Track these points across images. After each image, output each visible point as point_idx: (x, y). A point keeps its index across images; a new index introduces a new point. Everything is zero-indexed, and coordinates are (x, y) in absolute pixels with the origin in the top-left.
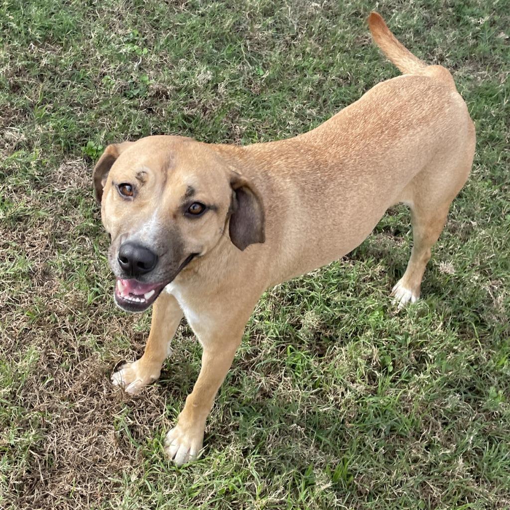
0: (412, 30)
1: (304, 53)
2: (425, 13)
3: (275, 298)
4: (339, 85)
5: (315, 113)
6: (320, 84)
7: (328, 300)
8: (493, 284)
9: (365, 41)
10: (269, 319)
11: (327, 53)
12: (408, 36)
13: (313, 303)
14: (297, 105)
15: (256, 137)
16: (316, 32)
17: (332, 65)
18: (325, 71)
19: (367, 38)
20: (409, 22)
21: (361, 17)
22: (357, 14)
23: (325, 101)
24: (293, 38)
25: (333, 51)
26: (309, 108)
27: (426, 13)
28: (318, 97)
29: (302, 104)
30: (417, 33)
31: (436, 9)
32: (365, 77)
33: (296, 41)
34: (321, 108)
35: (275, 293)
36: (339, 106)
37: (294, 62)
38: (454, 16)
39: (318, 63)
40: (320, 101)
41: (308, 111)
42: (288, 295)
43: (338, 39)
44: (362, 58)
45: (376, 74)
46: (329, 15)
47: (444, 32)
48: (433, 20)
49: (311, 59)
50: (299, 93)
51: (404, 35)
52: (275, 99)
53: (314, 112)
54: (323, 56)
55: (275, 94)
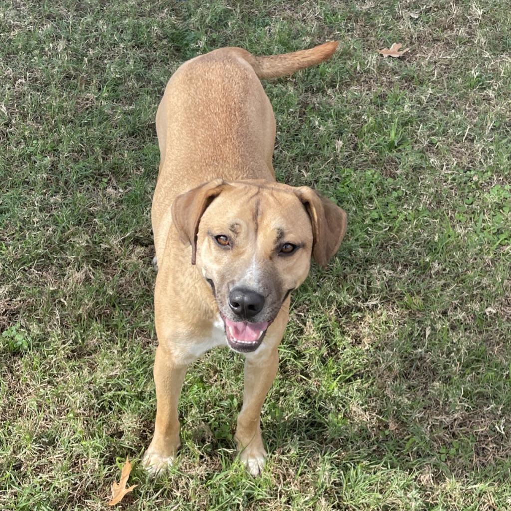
0: (132, 76)
1: (25, 138)
2: (139, 53)
3: (84, 414)
4: (76, 161)
5: (60, 200)
6: (54, 166)
7: (141, 392)
8: (300, 312)
9: (87, 104)
10: (84, 438)
11: (51, 130)
12: (130, 84)
13: (127, 403)
14: (37, 198)
15: (4, 247)
16: (30, 111)
17: (60, 141)
18: (55, 150)
19: (88, 99)
20: (127, 69)
21: (74, 79)
22: (68, 77)
23: (66, 182)
24: (7, 125)
25: (56, 126)
26: (52, 196)
27: (141, 53)
28: (58, 180)
29: (42, 194)
30: (139, 78)
31: (151, 46)
32: (100, 143)
33: (12, 127)
34: (64, 192)
35: (82, 409)
36: (83, 183)
37: (17, 151)
38: (171, 47)
39: (43, 145)
40: (61, 184)
41: (52, 200)
42: (96, 405)
43: (57, 110)
44: (90, 124)
45: (111, 136)
46: (39, 88)
47: (167, 68)
48: (151, 58)
49: (35, 142)
50: (35, 183)
51: (126, 85)
52: (11, 199)
53: (58, 198)
54: (47, 134)
55: (8, 193)
